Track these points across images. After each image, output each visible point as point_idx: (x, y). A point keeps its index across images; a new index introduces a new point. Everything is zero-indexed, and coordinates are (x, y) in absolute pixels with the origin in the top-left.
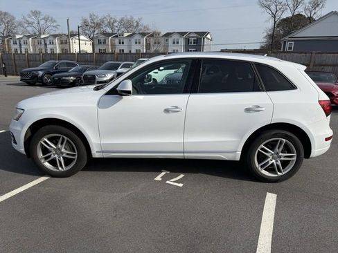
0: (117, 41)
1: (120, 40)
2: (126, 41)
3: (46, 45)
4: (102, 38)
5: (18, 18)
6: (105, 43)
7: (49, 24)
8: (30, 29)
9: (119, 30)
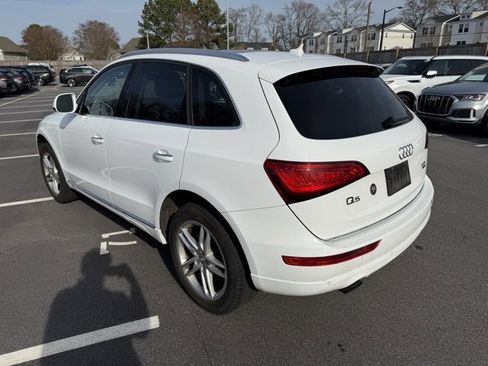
0: (456, 27)
1: (461, 26)
2: (472, 27)
3: (346, 41)
4: (430, 24)
5: (323, 9)
6: (433, 33)
7: (359, 12)
8: (333, 22)
9: (467, 8)
